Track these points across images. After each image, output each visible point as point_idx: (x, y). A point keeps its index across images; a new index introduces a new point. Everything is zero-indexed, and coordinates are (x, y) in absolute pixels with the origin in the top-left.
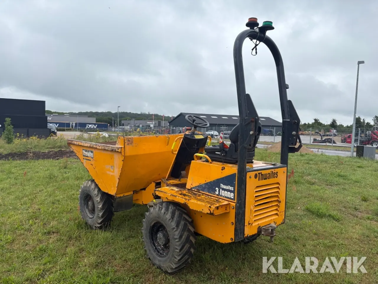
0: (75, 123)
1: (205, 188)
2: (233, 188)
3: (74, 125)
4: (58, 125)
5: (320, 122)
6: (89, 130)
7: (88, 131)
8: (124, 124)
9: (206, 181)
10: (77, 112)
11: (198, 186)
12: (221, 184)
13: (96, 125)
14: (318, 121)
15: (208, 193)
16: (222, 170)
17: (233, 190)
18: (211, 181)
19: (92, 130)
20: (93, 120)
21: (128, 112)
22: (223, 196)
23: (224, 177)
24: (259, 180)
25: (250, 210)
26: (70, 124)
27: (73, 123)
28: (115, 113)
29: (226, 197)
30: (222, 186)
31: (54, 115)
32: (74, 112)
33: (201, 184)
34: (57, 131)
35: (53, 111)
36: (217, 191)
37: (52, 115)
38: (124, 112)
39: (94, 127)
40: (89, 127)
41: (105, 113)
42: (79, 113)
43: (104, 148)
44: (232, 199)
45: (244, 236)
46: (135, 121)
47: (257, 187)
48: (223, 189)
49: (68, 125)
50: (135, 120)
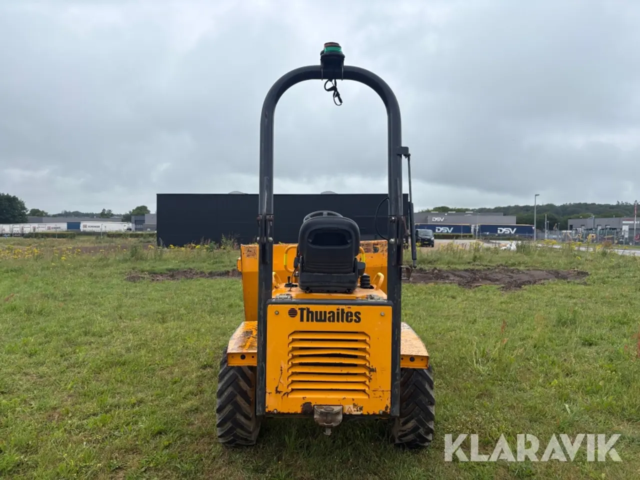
0: (479, 226)
3: (477, 228)
4: (452, 229)
6: (501, 237)
7: (491, 239)
8: (573, 226)
10: (493, 207)
13: (515, 229)
19: (507, 237)
20: (512, 220)
21: (589, 202)
24: (302, 320)
25: (280, 369)
26: (470, 228)
27: (476, 226)
28: (562, 206)
31: (449, 214)
32: (488, 207)
34: (435, 238)
35: (451, 207)
37: (446, 214)
38: (580, 204)
39: (510, 233)
40: (503, 232)
41: (543, 206)
42: (496, 208)
45: (265, 410)
46: (596, 220)
47: (295, 332)
49: (467, 229)
50: (595, 218)
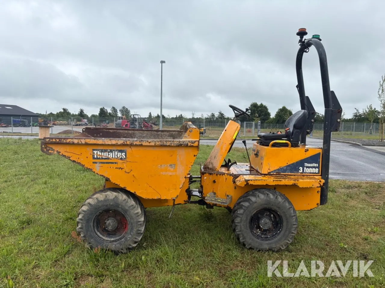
1: (286, 170)
2: (317, 164)
5: (68, 112)
9: (287, 163)
11: (278, 170)
12: (305, 164)
14: (66, 110)
15: (291, 173)
16: (305, 151)
17: (317, 166)
18: (294, 163)
22: (308, 173)
23: (308, 158)
29: (310, 173)
30: (306, 164)
33: (281, 167)
36: (301, 170)
44: (317, 173)
48: (307, 167)
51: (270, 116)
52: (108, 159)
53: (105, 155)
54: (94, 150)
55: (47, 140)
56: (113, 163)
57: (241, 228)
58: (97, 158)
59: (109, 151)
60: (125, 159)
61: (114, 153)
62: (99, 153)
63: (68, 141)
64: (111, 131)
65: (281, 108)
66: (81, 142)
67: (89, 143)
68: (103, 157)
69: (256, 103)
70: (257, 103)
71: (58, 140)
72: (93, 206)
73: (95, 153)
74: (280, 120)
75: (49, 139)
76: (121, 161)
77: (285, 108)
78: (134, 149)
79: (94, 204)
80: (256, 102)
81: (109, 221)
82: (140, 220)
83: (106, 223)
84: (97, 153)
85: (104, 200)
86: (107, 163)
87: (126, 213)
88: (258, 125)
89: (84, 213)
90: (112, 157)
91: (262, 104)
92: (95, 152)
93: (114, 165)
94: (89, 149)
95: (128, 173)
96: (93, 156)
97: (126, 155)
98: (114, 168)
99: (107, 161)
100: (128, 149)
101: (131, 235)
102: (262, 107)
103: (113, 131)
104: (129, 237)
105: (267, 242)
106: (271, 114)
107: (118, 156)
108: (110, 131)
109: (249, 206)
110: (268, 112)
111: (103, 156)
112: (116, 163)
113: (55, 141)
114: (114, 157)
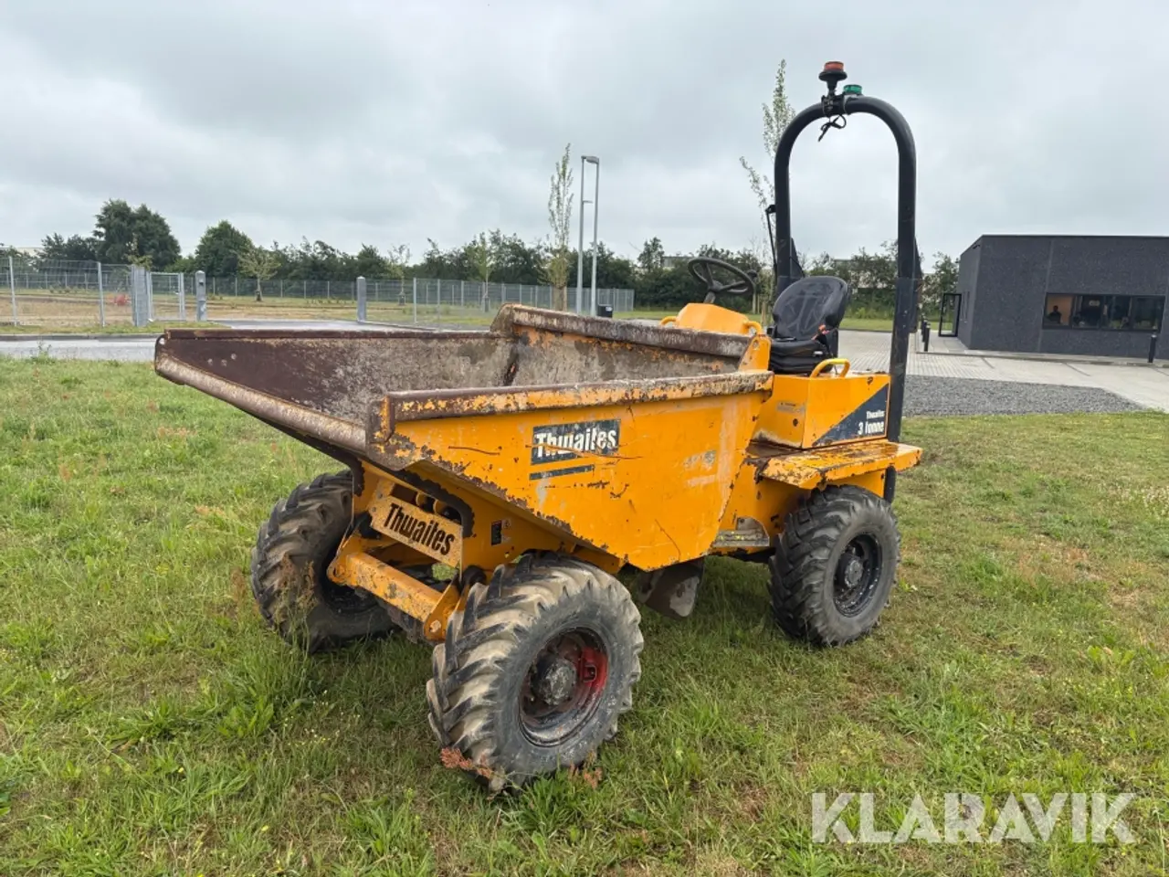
1: (841, 431)
2: (882, 411)
9: (842, 416)
11: (828, 433)
12: (867, 413)
15: (847, 438)
16: (869, 383)
17: (883, 415)
18: (852, 413)
22: (870, 435)
23: (872, 397)
29: (873, 434)
30: (870, 415)
33: (833, 427)
36: (861, 428)
43: (707, 390)
44: (881, 433)
48: (870, 421)
51: (179, 251)
52: (571, 456)
53: (566, 442)
54: (537, 430)
55: (406, 406)
56: (580, 469)
57: (822, 597)
58: (546, 459)
59: (577, 427)
60: (615, 450)
61: (588, 435)
62: (551, 439)
63: (477, 403)
64: (272, 342)
65: (216, 225)
66: (516, 403)
67: (538, 406)
68: (560, 452)
69: (125, 204)
70: (129, 205)
71: (442, 404)
72: (531, 632)
73: (541, 442)
74: (218, 265)
75: (411, 404)
76: (603, 460)
77: (229, 226)
78: (638, 413)
79: (533, 627)
80: (122, 200)
81: (558, 672)
82: (637, 642)
83: (549, 682)
84: (545, 440)
85: (559, 601)
86: (569, 471)
87: (610, 628)
88: (197, 284)
89: (500, 668)
90: (581, 447)
91: (144, 209)
92: (541, 436)
93: (587, 474)
94: (524, 428)
95: (619, 496)
96: (535, 450)
97: (616, 438)
98: (585, 485)
99: (566, 467)
100: (624, 417)
101: (616, 696)
102: (146, 218)
103: (278, 340)
104: (612, 707)
105: (858, 617)
106: (181, 244)
107: (599, 443)
108: (268, 341)
109: (837, 536)
110: (171, 238)
111: (559, 449)
112: (590, 468)
113: (433, 407)
114: (587, 448)
